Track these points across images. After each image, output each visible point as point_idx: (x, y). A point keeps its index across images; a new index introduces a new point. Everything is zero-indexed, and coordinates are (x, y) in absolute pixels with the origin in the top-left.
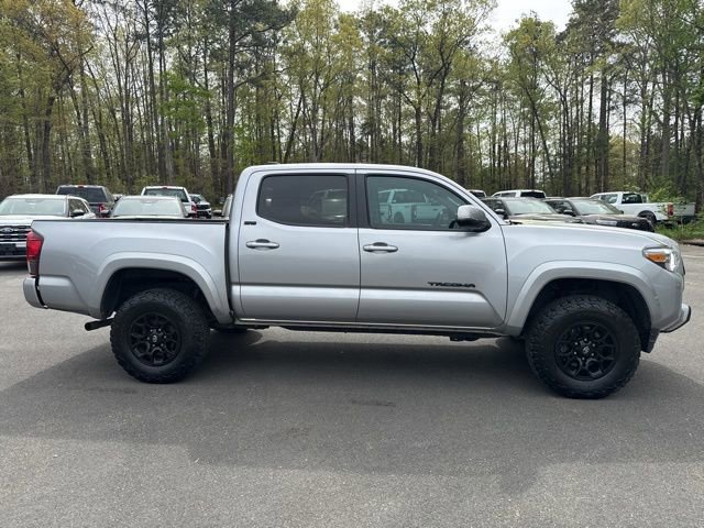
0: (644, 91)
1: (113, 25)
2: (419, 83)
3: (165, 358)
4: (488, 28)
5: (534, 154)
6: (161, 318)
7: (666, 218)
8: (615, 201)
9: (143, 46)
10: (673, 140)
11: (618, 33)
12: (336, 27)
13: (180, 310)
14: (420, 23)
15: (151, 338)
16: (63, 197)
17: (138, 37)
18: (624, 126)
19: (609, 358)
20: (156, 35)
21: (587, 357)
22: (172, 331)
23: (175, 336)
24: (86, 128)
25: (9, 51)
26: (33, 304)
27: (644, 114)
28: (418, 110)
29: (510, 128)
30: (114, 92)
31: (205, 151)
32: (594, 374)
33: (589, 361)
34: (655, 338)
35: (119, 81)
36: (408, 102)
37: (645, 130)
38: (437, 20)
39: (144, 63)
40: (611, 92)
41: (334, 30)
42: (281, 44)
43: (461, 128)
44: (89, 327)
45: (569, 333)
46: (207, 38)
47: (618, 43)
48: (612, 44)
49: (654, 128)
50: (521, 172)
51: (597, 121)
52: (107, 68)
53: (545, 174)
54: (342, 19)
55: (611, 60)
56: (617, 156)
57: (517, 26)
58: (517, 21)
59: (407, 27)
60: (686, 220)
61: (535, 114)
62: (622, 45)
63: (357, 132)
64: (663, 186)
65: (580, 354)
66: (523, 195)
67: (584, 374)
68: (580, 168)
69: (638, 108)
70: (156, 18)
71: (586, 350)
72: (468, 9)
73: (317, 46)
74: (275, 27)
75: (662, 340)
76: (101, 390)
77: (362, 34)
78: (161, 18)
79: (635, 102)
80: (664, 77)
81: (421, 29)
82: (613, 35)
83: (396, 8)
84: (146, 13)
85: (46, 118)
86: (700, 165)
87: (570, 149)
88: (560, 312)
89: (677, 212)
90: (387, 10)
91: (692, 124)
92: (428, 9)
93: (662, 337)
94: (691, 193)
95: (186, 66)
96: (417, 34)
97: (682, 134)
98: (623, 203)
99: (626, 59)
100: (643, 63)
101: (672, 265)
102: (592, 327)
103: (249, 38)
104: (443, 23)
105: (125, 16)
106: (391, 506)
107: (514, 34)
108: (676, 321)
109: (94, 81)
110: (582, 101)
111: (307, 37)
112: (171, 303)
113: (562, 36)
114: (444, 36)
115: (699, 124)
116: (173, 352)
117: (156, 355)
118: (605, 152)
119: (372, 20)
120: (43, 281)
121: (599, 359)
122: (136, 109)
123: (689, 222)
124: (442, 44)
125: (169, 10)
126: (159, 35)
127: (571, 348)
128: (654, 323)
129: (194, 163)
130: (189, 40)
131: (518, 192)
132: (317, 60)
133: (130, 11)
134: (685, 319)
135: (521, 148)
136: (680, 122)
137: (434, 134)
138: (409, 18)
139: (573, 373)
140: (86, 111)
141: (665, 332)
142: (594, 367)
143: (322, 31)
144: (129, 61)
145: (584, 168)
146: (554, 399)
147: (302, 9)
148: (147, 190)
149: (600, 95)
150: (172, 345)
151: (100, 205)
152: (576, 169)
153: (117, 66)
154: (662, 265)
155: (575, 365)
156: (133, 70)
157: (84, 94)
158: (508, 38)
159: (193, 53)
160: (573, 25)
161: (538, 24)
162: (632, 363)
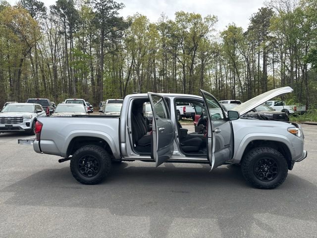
0: (282, 57)
1: (50, 27)
2: (184, 53)
3: (93, 174)
4: (214, 30)
5: (235, 84)
6: (92, 157)
7: (293, 112)
8: (271, 105)
9: (63, 37)
10: (295, 78)
11: (270, 32)
12: (148, 29)
13: (100, 153)
14: (185, 28)
15: (87, 165)
16: (32, 104)
17: (61, 33)
18: (273, 71)
19: (276, 172)
20: (69, 32)
21: (267, 172)
22: (96, 162)
23: (97, 164)
24: (37, 72)
25: (3, 38)
26: (37, 152)
27: (282, 67)
28: (184, 65)
29: (223, 73)
30: (49, 56)
31: (89, 83)
32: (269, 179)
33: (267, 173)
34: (293, 164)
35: (52, 52)
36: (179, 61)
37: (283, 74)
38: (192, 26)
39: (63, 43)
40: (268, 57)
41: (147, 31)
42: (124, 36)
43: (202, 73)
44: (60, 161)
45: (259, 162)
46: (91, 33)
47: (270, 36)
48: (267, 37)
49: (286, 73)
50: (229, 92)
51: (262, 69)
52: (46, 46)
53: (240, 92)
54: (150, 26)
55: (267, 43)
56: (271, 85)
57: (227, 29)
58: (226, 27)
59: (178, 29)
60: (302, 113)
61: (234, 66)
62: (272, 37)
63: (157, 74)
64: (291, 98)
65: (264, 171)
66: (231, 102)
67: (265, 179)
68: (255, 90)
69: (279, 64)
70: (69, 25)
71: (266, 169)
72: (205, 22)
73: (140, 37)
74: (122, 29)
75: (296, 165)
76: (66, 188)
77: (159, 32)
78: (71, 25)
79: (278, 62)
80: (290, 51)
81: (185, 30)
82: (268, 33)
83: (174, 21)
84: (65, 23)
85: (19, 68)
86: (307, 89)
87: (250, 82)
88: (255, 154)
89: (298, 109)
90: (170, 22)
91: (303, 71)
92: (188, 22)
93: (296, 164)
94: (304, 101)
95: (82, 46)
96: (183, 32)
97: (299, 75)
98: (275, 105)
99: (273, 43)
100: (281, 45)
101: (299, 135)
102: (268, 159)
103: (110, 34)
104: (194, 28)
105: (55, 24)
106: (195, 231)
107: (225, 32)
108: (301, 157)
109: (41, 51)
110: (255, 61)
111: (135, 33)
112: (96, 151)
113: (246, 34)
114: (195, 33)
115: (306, 71)
116: (97, 171)
117: (89, 173)
118: (266, 83)
119: (163, 26)
120: (42, 142)
121: (271, 172)
122: (59, 64)
123: (303, 114)
124: (194, 37)
125: (75, 21)
126: (70, 32)
127: (260, 168)
128: (293, 158)
129: (85, 88)
130: (83, 34)
131: (229, 101)
132: (140, 43)
133: (57, 22)
134: (305, 156)
135: (229, 81)
136: (298, 70)
137: (191, 76)
138: (179, 25)
139: (261, 178)
140: (37, 65)
141: (297, 161)
142: (269, 176)
143: (142, 31)
144: (56, 43)
145: (257, 90)
146: (254, 189)
147: (133, 22)
148: (67, 101)
149: (263, 59)
150: (96, 169)
151: (47, 107)
152: (253, 90)
153: (51, 45)
154: (295, 134)
155: (261, 175)
156: (58, 47)
157: (36, 58)
158: (223, 34)
159: (85, 40)
160: (250, 29)
161: (235, 28)
162: (285, 174)
